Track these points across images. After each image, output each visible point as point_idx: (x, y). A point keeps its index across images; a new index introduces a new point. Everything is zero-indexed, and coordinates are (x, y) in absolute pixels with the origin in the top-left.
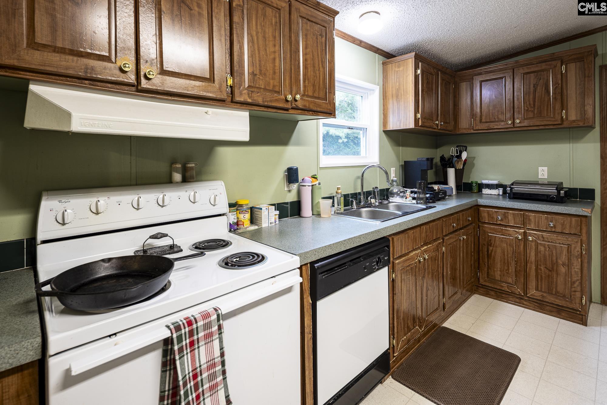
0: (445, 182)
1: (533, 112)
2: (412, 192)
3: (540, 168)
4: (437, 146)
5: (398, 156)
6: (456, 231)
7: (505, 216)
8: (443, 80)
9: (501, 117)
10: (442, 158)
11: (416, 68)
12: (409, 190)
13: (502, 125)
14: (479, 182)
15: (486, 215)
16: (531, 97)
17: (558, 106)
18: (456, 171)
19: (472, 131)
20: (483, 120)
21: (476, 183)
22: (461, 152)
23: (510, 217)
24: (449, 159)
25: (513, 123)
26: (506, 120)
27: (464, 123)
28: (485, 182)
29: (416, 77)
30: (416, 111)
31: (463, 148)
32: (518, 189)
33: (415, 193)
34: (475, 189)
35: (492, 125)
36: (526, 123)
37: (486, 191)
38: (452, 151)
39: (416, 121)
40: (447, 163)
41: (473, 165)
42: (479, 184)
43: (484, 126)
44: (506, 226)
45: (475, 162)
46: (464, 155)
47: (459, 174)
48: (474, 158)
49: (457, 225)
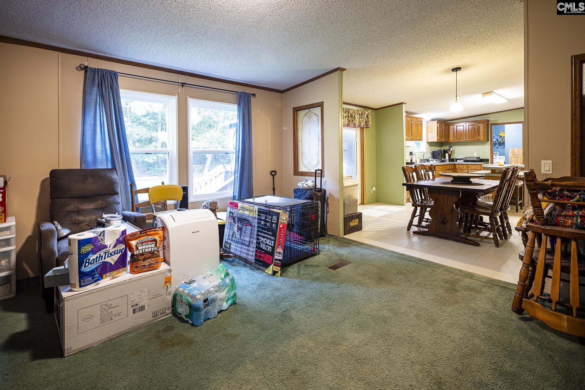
0: (445, 158)
1: (471, 136)
2: (435, 160)
3: (475, 153)
4: (441, 146)
5: (430, 149)
6: (449, 170)
7: (463, 166)
8: (444, 126)
9: (462, 138)
10: (444, 150)
11: (437, 124)
12: (434, 160)
13: (462, 140)
14: (456, 158)
15: (457, 167)
16: (471, 132)
17: (478, 135)
18: (449, 154)
19: (454, 142)
20: (457, 138)
21: (455, 158)
22: (450, 148)
23: (464, 167)
24: (446, 151)
25: (466, 139)
26: (464, 139)
27: (451, 139)
28: (458, 158)
29: (437, 127)
30: (437, 137)
31: (451, 147)
32: (467, 159)
33: (437, 160)
34: (455, 161)
35: (460, 140)
36: (469, 140)
37: (458, 161)
38: (447, 148)
39: (437, 139)
40: (445, 152)
41: (454, 153)
42: (456, 159)
43: (457, 140)
44: (463, 169)
45: (455, 151)
46: (451, 149)
47: (450, 155)
48: (455, 150)
49: (449, 168)
